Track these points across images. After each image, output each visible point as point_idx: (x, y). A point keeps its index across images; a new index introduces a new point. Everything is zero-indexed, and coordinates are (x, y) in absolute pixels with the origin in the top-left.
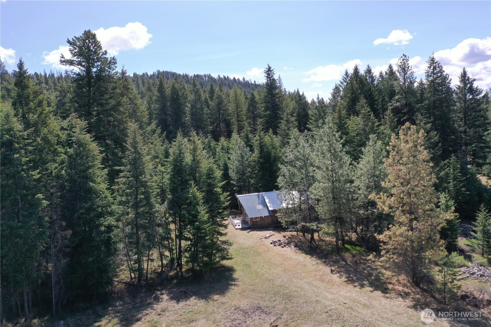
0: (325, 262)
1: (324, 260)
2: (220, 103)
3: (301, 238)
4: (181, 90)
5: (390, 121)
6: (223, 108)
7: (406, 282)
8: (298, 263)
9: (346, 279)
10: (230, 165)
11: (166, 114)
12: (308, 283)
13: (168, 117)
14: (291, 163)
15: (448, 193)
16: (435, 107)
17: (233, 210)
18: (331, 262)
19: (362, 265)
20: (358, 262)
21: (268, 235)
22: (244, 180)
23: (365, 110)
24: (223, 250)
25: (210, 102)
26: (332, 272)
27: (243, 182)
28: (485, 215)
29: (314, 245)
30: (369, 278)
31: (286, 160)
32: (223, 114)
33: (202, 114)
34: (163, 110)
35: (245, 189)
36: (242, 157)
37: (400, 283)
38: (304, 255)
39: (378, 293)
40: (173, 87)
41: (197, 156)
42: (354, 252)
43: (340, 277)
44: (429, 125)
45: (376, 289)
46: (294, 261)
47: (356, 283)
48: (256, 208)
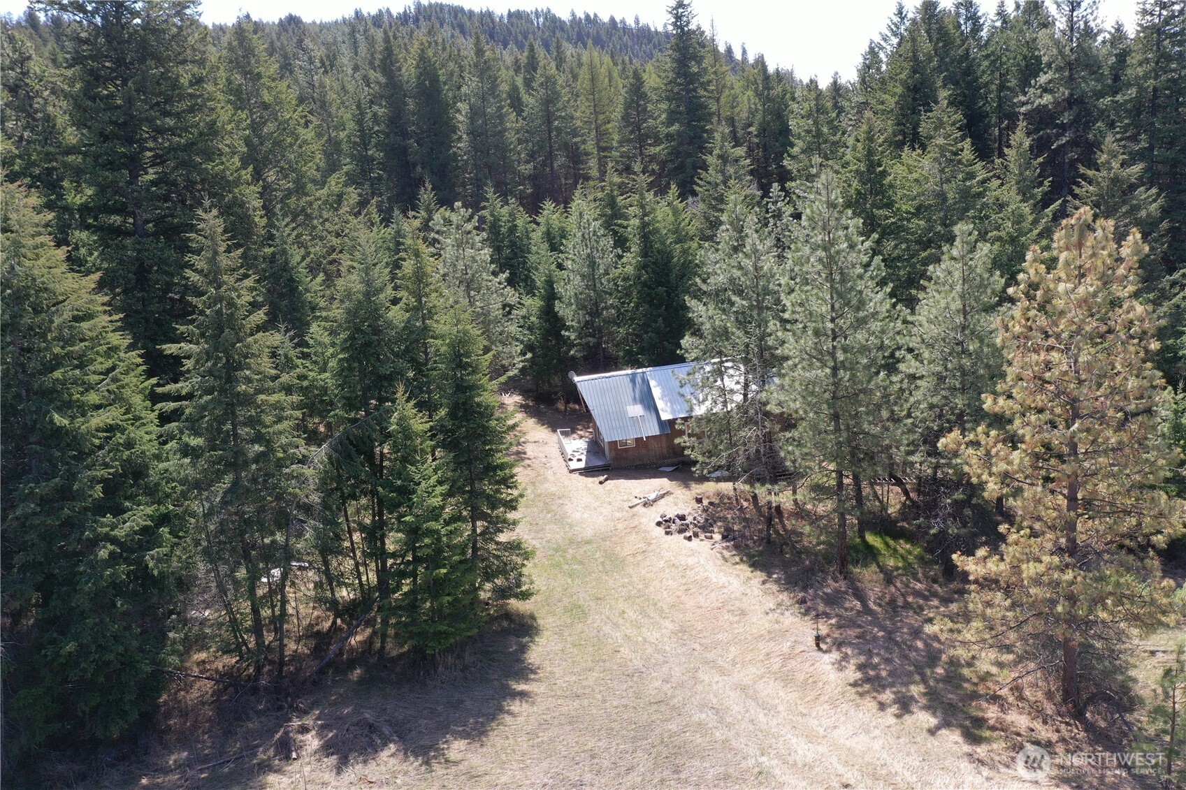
0: (802, 601)
1: (801, 595)
2: (549, 102)
3: (745, 504)
4: (443, 66)
5: (1020, 166)
6: (559, 114)
7: (1040, 695)
8: (724, 604)
9: (858, 675)
10: (559, 288)
11: (405, 135)
12: (744, 689)
13: (412, 140)
18: (819, 600)
19: (911, 613)
20: (900, 602)
21: (652, 496)
22: (598, 329)
23: (947, 137)
25: (526, 98)
26: (818, 645)
27: (594, 336)
29: (777, 532)
30: (928, 672)
31: (704, 287)
32: (559, 130)
33: (500, 132)
34: (396, 120)
35: (599, 361)
36: (593, 265)
37: (1021, 698)
38: (745, 570)
39: (952, 738)
40: (422, 58)
42: (891, 563)
43: (840, 666)
44: (1137, 168)
45: (946, 724)
46: (713, 595)
47: (888, 691)
48: (624, 413)
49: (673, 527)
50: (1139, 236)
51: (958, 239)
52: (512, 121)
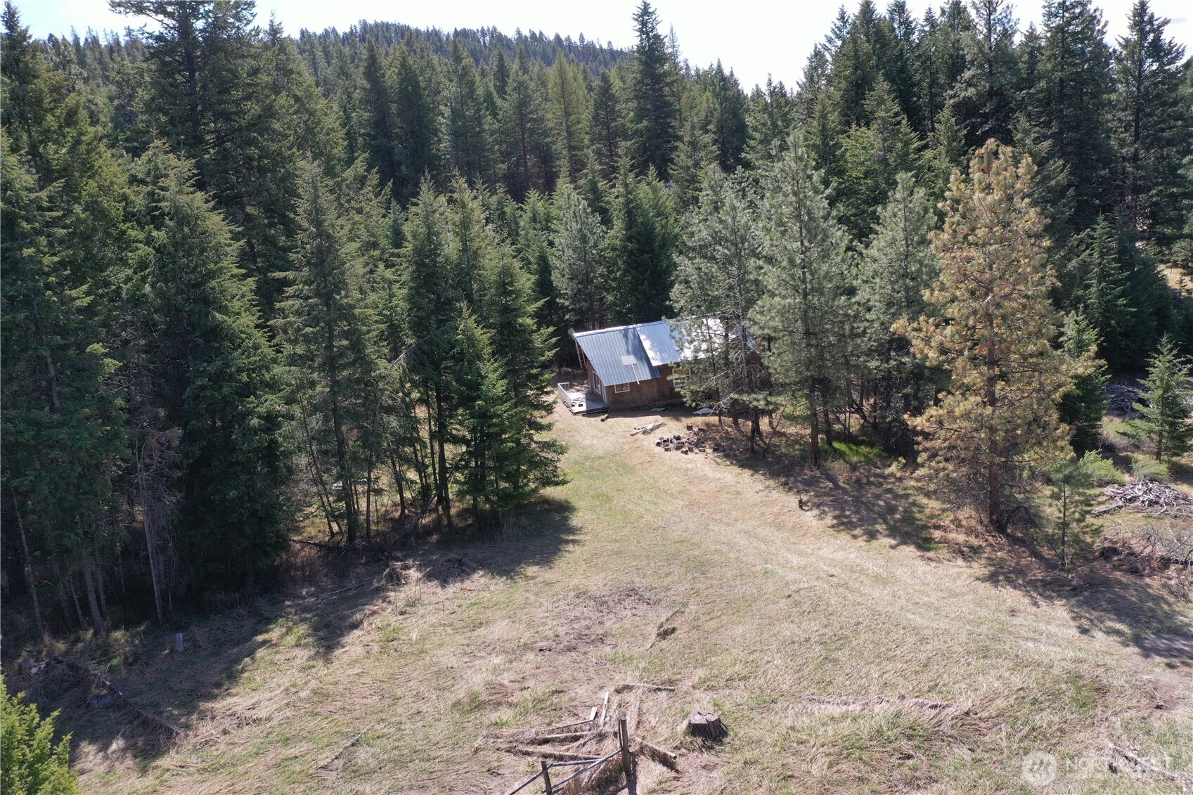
0: (785, 484)
1: (784, 480)
2: (522, 104)
3: (730, 430)
4: (422, 72)
5: (948, 138)
6: (531, 116)
7: (973, 523)
8: (722, 489)
9: (835, 522)
10: (553, 261)
11: (389, 136)
12: (746, 532)
14: (703, 251)
15: (1084, 312)
16: (1062, 97)
17: (564, 369)
18: (799, 484)
19: (873, 487)
20: (864, 481)
21: (650, 426)
22: (590, 295)
23: (888, 111)
24: (545, 463)
25: (499, 102)
26: (801, 507)
27: (586, 301)
28: (1169, 362)
29: (759, 445)
30: (889, 517)
31: (690, 244)
32: (532, 132)
33: (480, 133)
34: (380, 124)
35: (592, 318)
36: (584, 239)
37: (959, 525)
38: (736, 470)
39: (909, 551)
40: (404, 65)
41: (471, 240)
42: (855, 459)
43: (821, 516)
44: (1046, 144)
45: (904, 542)
46: (712, 484)
47: (858, 529)
48: (620, 362)
49: (671, 445)
50: (1030, 159)
51: (900, 185)
52: (488, 122)
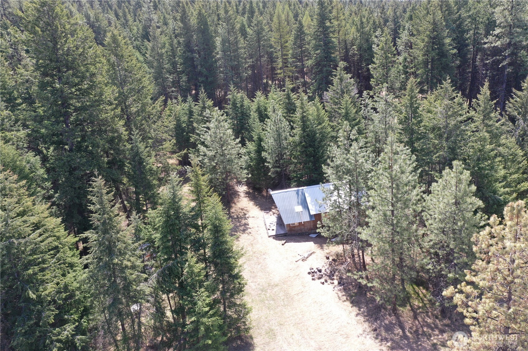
2: (259, 33)
4: (209, 16)
5: (485, 103)
6: (264, 38)
11: (192, 51)
13: (196, 54)
21: (306, 256)
25: (248, 30)
32: (264, 46)
33: (237, 49)
34: (188, 46)
36: (279, 135)
46: (334, 323)
48: (294, 210)
49: (316, 276)
51: (454, 167)
52: (242, 43)
